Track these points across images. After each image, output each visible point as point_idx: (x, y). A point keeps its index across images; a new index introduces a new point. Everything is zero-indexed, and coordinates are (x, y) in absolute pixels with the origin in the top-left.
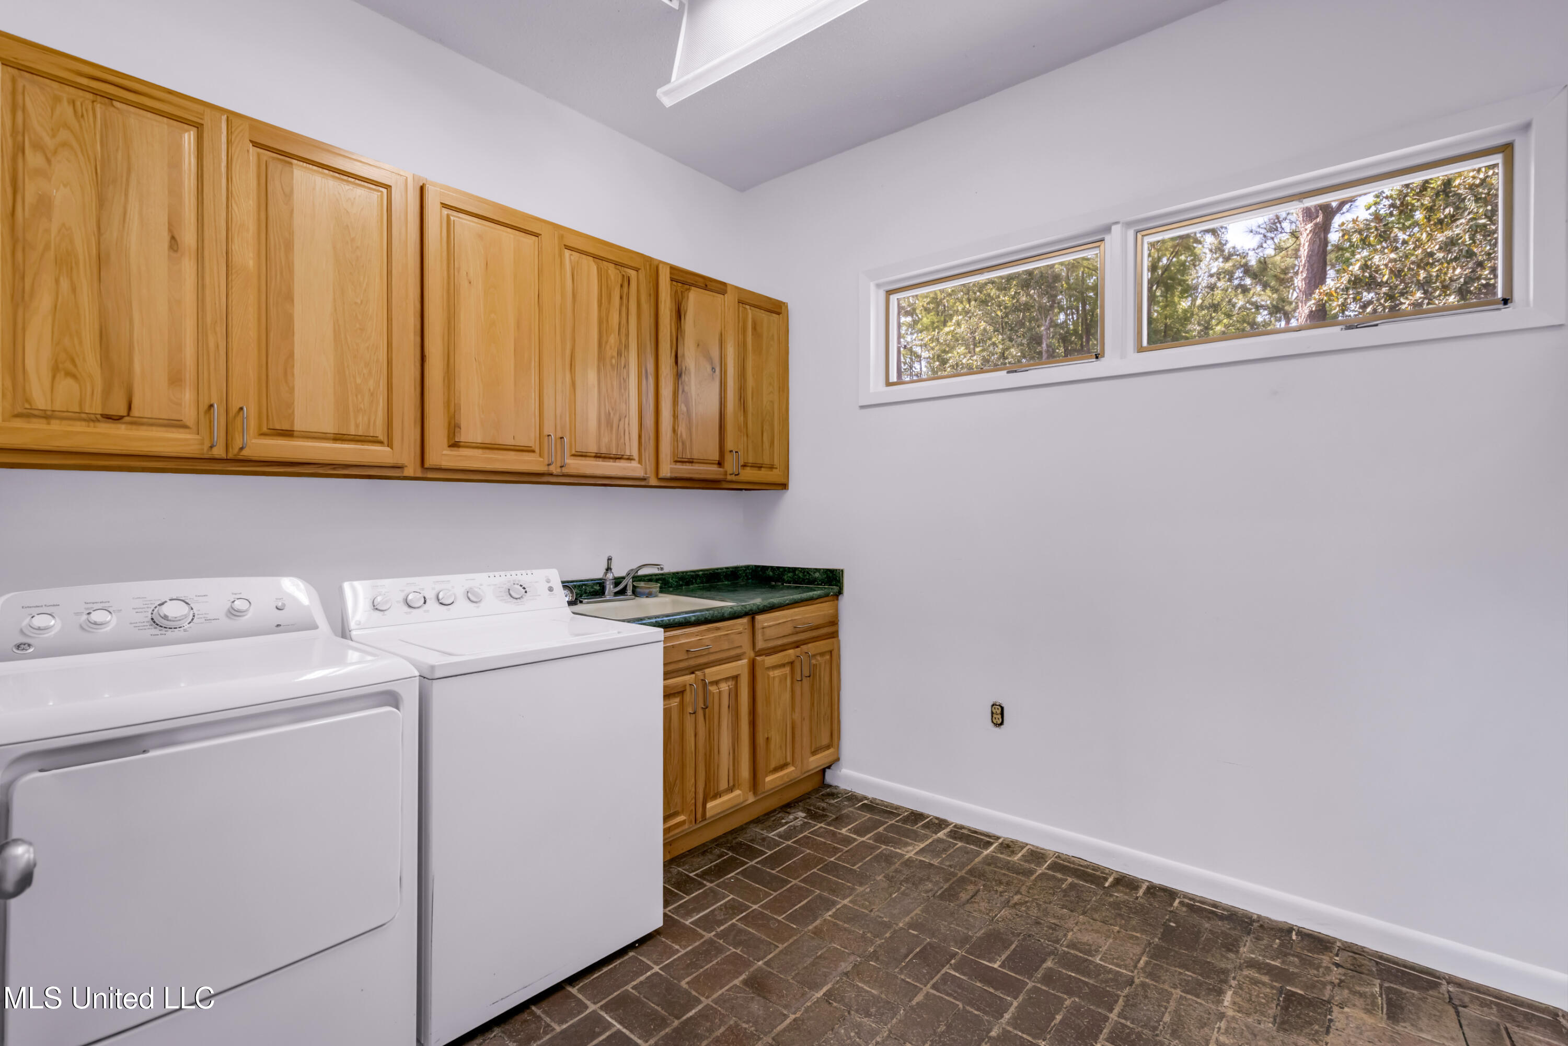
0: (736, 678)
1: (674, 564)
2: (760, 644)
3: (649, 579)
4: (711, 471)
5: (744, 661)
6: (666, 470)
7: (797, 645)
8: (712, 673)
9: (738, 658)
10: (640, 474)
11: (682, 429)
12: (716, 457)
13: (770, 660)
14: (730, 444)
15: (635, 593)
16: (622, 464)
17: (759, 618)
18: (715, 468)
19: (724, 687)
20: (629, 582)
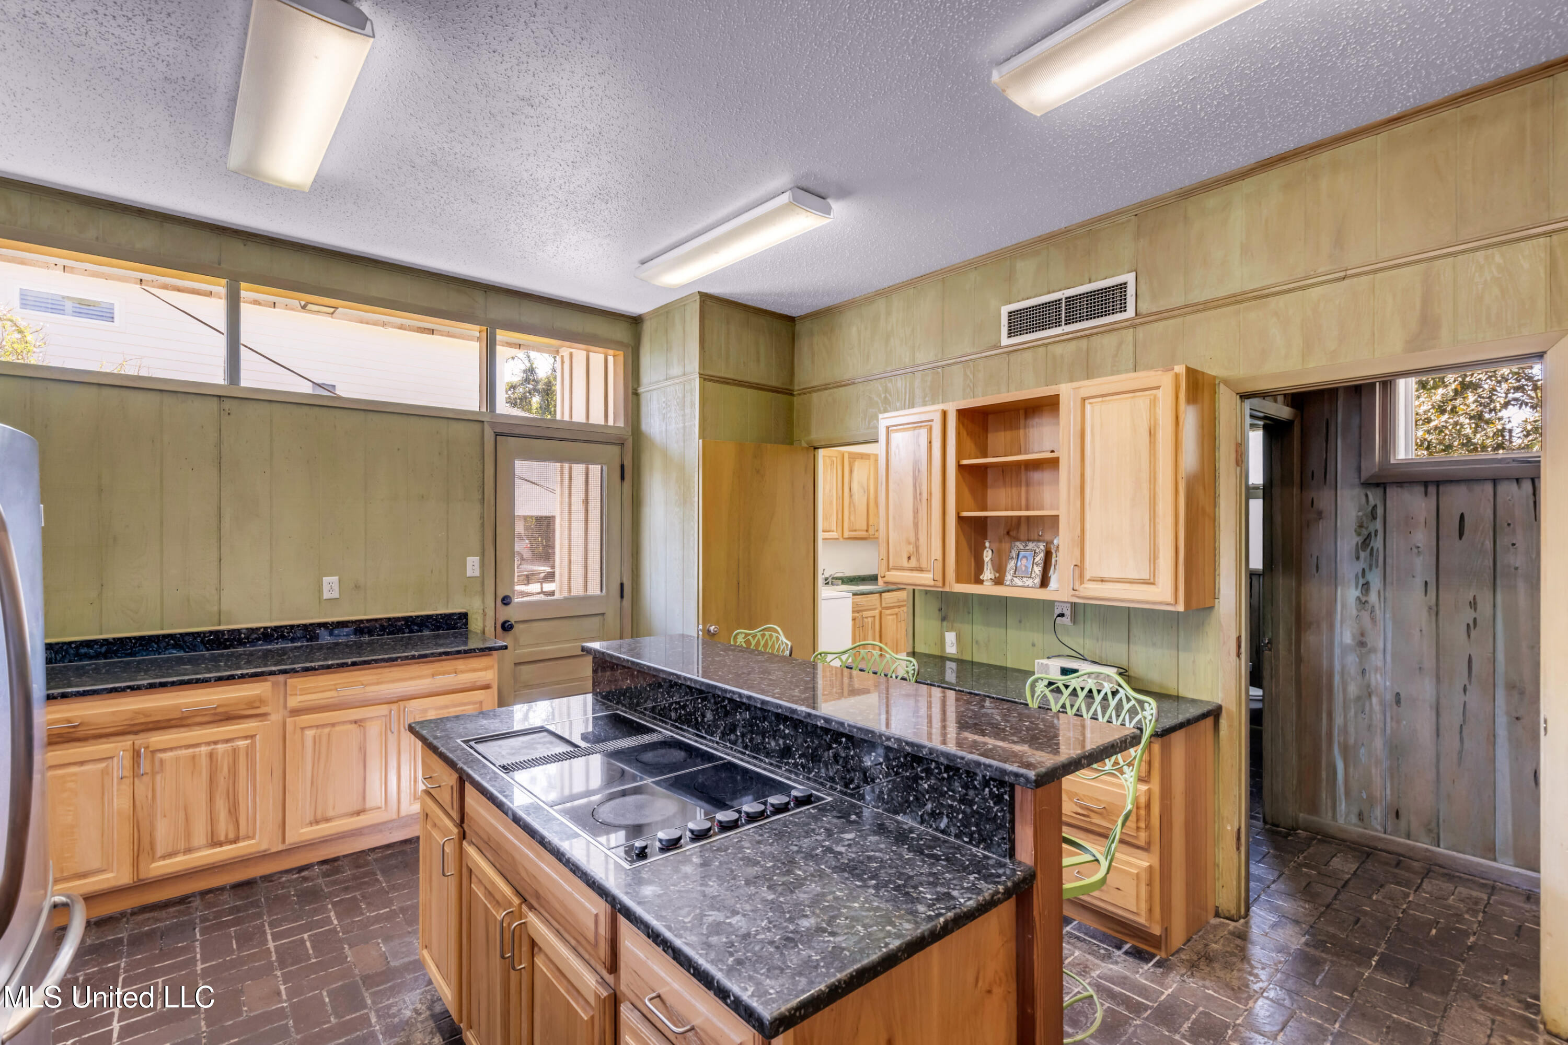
0: (874, 617)
1: (849, 573)
2: (884, 605)
3: (837, 578)
4: (864, 534)
5: (877, 611)
6: (846, 535)
7: (899, 607)
8: (865, 614)
9: (875, 609)
10: (837, 537)
11: (852, 518)
12: (865, 528)
13: (888, 612)
14: (871, 523)
15: (832, 584)
16: (831, 533)
17: (883, 594)
18: (865, 533)
19: (870, 620)
20: (830, 580)
